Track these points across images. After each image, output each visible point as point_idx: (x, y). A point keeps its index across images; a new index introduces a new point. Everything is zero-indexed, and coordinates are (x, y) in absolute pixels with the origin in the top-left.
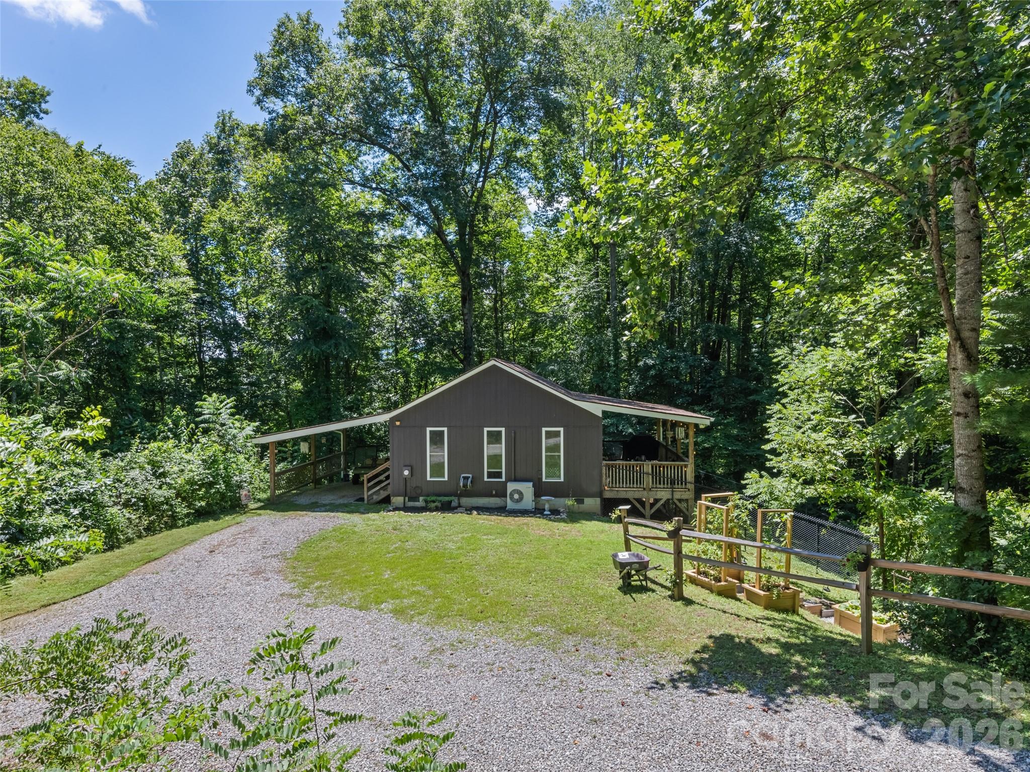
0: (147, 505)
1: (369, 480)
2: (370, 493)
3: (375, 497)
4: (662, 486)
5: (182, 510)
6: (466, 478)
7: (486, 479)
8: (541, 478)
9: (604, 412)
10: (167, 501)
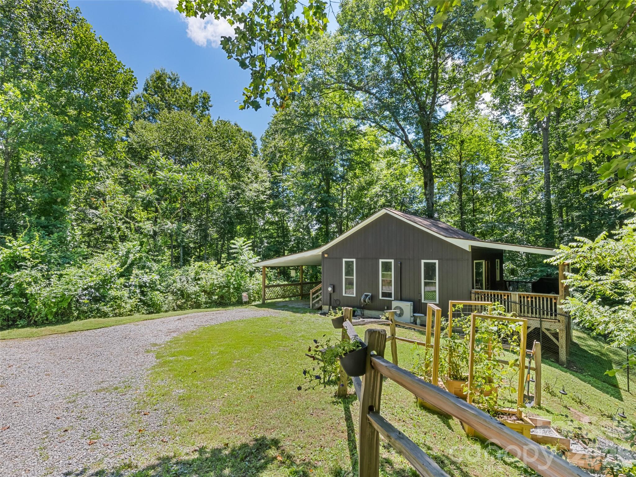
0: (182, 294)
1: (313, 294)
2: (314, 302)
3: (316, 305)
4: (530, 315)
5: (203, 298)
6: (367, 296)
7: (380, 298)
8: (420, 300)
9: (473, 248)
10: (195, 293)
